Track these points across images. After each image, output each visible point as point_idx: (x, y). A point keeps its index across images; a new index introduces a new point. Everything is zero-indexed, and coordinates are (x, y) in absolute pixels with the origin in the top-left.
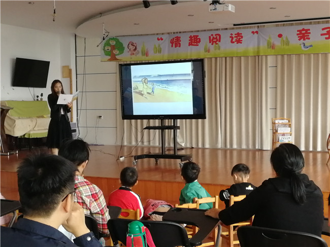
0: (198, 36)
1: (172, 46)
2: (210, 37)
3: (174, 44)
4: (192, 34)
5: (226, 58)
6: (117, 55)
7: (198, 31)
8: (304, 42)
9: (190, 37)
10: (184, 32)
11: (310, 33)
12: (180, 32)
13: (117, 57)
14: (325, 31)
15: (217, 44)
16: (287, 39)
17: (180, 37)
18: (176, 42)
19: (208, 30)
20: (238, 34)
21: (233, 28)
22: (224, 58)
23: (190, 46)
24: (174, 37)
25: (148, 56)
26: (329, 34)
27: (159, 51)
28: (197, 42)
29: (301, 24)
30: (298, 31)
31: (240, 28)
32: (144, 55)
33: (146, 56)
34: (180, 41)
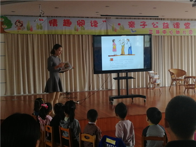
0: (70, 20)
2: (78, 22)
3: (52, 24)
4: (66, 19)
6: (5, 29)
7: (70, 17)
8: (132, 28)
9: (64, 21)
10: (59, 17)
11: (135, 24)
12: (57, 17)
13: (5, 30)
15: (82, 26)
16: (123, 26)
17: (57, 20)
18: (53, 22)
19: (76, 17)
20: (95, 21)
21: (92, 18)
22: (87, 35)
23: (65, 26)
24: (52, 19)
25: (32, 31)
26: (144, 25)
27: (40, 28)
28: (69, 24)
29: (130, 18)
30: (129, 22)
31: (96, 18)
32: (29, 30)
33: (31, 31)
34: (57, 22)
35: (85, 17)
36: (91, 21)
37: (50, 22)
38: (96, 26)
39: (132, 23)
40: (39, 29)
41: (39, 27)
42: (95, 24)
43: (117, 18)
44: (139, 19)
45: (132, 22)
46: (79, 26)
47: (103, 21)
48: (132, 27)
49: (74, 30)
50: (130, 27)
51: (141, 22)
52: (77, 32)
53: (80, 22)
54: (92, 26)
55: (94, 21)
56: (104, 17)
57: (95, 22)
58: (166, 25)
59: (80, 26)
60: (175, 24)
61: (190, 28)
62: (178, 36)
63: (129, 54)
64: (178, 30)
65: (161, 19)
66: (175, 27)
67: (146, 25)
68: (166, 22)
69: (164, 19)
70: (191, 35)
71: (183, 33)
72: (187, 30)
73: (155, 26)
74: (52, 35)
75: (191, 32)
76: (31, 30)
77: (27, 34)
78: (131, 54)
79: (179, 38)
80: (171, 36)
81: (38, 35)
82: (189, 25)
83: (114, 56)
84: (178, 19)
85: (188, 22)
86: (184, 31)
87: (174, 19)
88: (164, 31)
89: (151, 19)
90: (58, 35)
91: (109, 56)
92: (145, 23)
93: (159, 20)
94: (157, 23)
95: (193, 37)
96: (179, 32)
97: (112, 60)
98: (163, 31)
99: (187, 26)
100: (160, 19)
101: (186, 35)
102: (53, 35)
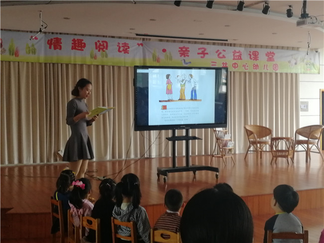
0: (83, 40)
1: (50, 48)
2: (96, 43)
3: (52, 46)
4: (76, 38)
5: (113, 67)
7: (83, 35)
8: (185, 58)
9: (72, 41)
10: (65, 34)
11: (189, 51)
12: (61, 34)
14: (200, 51)
15: (104, 51)
16: (170, 54)
17: (61, 39)
18: (55, 43)
19: (93, 36)
20: (125, 43)
21: (120, 38)
22: (112, 67)
23: (74, 50)
24: (53, 38)
25: (18, 56)
26: (204, 53)
27: (32, 52)
28: (81, 47)
29: (182, 42)
30: (180, 48)
31: (127, 38)
32: (13, 55)
33: (16, 56)
34: (61, 43)
35: (109, 37)
36: (119, 43)
37: (50, 43)
38: (126, 51)
39: (184, 49)
40: (29, 53)
41: (29, 51)
42: (125, 49)
43: (161, 40)
44: (195, 43)
45: (184, 47)
46: (97, 50)
47: (139, 45)
48: (185, 56)
49: (90, 57)
50: (181, 56)
51: (199, 49)
52: (95, 60)
53: (100, 44)
54: (119, 51)
55: (122, 44)
56: (140, 38)
57: (125, 45)
58: (238, 54)
59: (99, 51)
60: (251, 54)
61: (274, 61)
62: (255, 73)
63: (192, 99)
64: (256, 62)
65: (231, 45)
66: (251, 58)
67: (207, 54)
68: (237, 49)
69: (235, 45)
70: (277, 72)
71: (264, 69)
72: (270, 64)
73: (221, 55)
74: (51, 65)
75: (275, 66)
76: (17, 54)
77: (9, 62)
78: (196, 100)
79: (258, 75)
80: (245, 73)
81: (28, 63)
82: (273, 57)
83: (169, 101)
84: (256, 46)
85: (272, 50)
86: (265, 66)
87: (250, 45)
88: (235, 64)
89: (214, 44)
90: (62, 64)
91: (160, 101)
92: (205, 49)
93: (227, 47)
94: (224, 51)
95: (279, 75)
96: (257, 66)
97: (165, 107)
98: (233, 64)
99: (270, 57)
100: (228, 44)
101: (269, 71)
102: (53, 64)
